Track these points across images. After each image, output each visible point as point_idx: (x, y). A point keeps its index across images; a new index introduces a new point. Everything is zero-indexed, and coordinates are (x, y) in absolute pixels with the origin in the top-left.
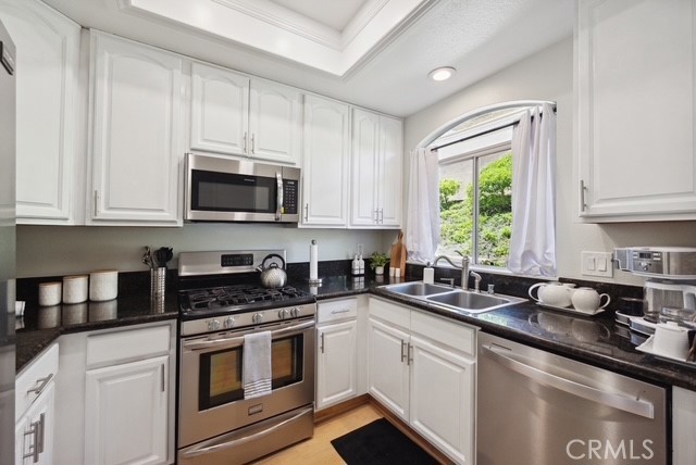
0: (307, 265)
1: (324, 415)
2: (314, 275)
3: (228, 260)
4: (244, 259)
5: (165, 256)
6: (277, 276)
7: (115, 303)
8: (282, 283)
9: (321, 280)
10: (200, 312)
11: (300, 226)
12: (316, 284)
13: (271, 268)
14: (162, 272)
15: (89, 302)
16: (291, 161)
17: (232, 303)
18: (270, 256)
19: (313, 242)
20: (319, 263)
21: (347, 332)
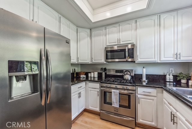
0: (141, 75)
1: (143, 126)
2: (144, 79)
3: (117, 71)
4: (121, 71)
5: (105, 69)
6: (128, 77)
7: (97, 78)
8: (129, 79)
9: (146, 81)
10: (108, 82)
11: (136, 62)
12: (145, 82)
13: (126, 74)
14: (104, 73)
15: (94, 77)
16: (133, 42)
17: (116, 82)
18: (126, 71)
19: (143, 67)
20: (146, 75)
21: (152, 101)
